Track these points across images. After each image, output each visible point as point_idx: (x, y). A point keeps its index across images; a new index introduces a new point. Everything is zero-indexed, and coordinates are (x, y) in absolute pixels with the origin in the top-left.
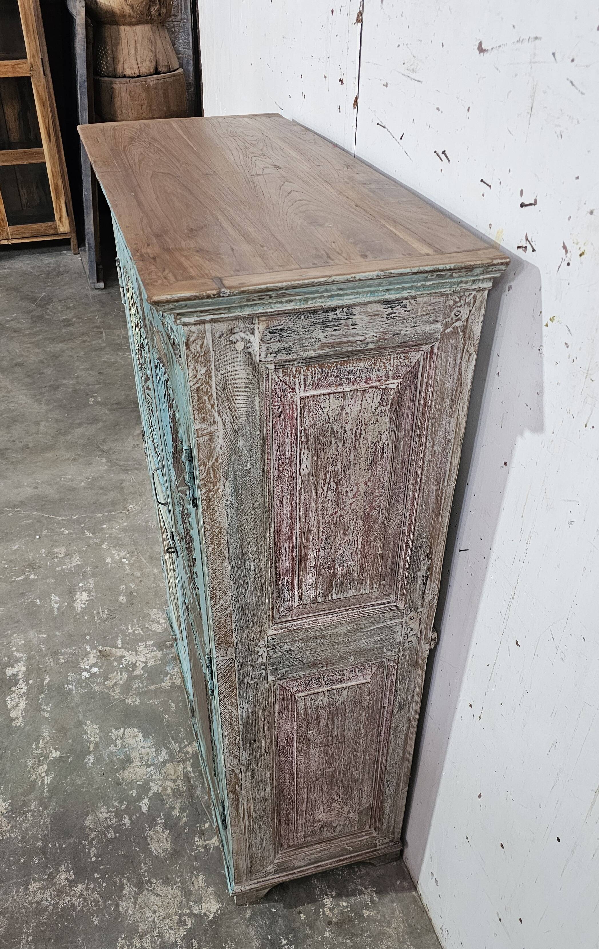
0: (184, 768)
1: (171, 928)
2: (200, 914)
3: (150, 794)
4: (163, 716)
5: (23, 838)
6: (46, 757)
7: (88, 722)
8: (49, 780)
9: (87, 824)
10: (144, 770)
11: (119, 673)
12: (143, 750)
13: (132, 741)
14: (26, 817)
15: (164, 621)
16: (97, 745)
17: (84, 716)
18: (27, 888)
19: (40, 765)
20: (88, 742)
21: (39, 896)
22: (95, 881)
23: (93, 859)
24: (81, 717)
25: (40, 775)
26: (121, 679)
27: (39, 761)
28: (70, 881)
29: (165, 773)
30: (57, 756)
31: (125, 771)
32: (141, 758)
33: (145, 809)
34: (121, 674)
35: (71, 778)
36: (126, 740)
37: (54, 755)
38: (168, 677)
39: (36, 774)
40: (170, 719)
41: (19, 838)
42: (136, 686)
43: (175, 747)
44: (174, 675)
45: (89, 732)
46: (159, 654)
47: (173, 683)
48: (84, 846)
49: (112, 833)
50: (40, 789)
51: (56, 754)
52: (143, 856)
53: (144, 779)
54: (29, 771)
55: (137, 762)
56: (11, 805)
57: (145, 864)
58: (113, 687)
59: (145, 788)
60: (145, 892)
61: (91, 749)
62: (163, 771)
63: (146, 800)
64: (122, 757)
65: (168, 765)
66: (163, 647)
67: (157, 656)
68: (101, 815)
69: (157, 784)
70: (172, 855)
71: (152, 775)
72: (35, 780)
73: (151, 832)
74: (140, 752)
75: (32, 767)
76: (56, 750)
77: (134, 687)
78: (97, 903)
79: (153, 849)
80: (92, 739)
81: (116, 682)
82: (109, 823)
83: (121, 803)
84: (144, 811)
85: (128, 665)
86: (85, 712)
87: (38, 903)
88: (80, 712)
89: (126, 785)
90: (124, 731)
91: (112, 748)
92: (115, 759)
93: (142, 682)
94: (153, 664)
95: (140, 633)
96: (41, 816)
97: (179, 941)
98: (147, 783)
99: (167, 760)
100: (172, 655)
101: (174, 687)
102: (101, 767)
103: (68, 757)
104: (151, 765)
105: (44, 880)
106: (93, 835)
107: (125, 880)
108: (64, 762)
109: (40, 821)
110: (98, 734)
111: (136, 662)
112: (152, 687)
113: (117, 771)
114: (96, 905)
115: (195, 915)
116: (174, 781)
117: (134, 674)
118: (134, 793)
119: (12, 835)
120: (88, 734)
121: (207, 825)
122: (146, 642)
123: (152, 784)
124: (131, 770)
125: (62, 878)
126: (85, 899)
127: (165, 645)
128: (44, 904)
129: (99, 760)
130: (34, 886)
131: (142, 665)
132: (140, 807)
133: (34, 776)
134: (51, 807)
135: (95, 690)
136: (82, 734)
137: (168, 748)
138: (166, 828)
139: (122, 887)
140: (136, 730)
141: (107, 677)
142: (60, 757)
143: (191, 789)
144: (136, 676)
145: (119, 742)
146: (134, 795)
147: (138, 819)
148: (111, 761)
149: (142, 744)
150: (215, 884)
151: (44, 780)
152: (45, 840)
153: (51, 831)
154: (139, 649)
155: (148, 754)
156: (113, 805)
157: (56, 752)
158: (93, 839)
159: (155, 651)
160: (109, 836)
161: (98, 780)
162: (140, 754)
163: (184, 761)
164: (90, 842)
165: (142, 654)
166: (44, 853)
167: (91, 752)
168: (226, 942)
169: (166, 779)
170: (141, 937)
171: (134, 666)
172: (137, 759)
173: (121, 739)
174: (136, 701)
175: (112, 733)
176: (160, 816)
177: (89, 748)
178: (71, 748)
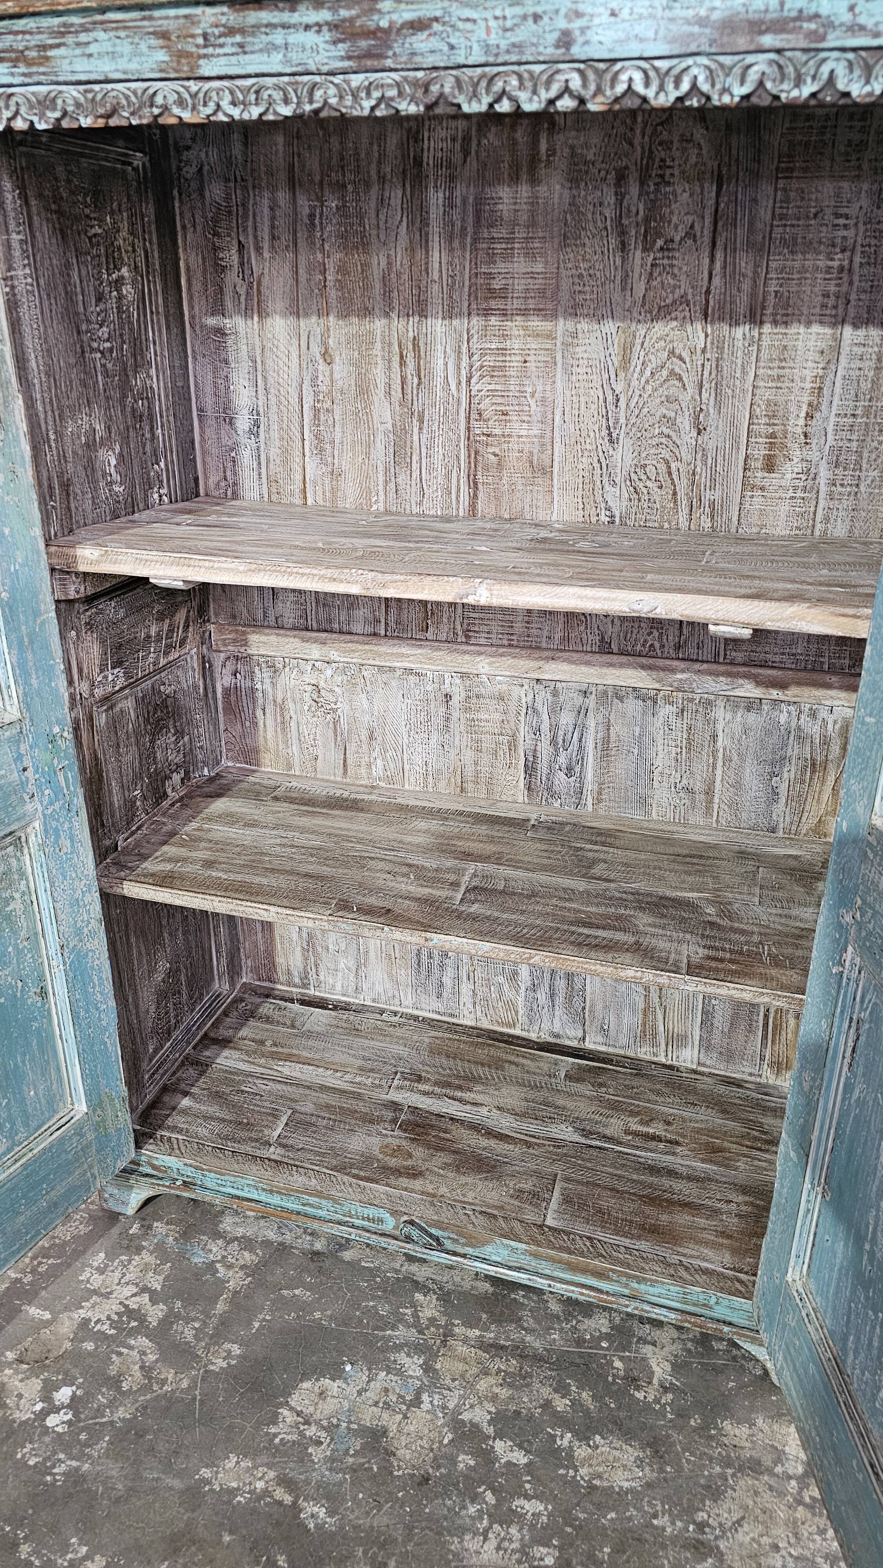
31: (400, 1452)
124: (405, 1440)
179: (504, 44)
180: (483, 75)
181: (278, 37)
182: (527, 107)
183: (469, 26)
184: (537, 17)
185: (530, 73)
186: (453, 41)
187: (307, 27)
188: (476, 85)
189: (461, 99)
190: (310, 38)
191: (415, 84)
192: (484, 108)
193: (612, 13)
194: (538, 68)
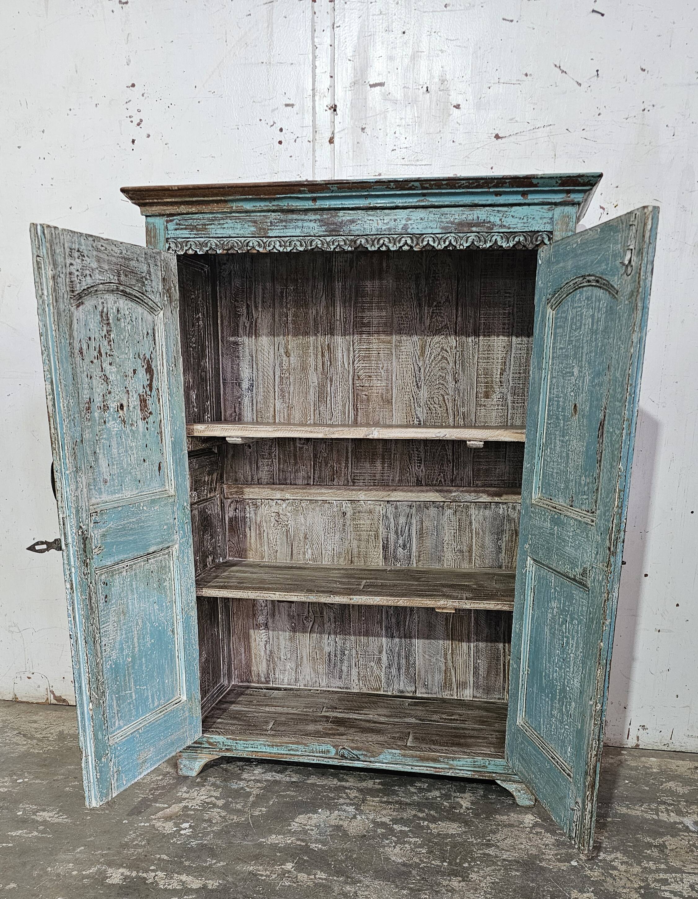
0: (373, 801)
3: (390, 823)
10: (357, 821)
11: (209, 812)
13: (314, 821)
20: (290, 844)
26: (219, 813)
29: (371, 811)
32: (341, 820)
33: (406, 829)
34: (212, 811)
36: (309, 823)
37: (290, 867)
38: (247, 789)
43: (343, 801)
44: (248, 785)
46: (208, 788)
47: (258, 788)
49: (421, 849)
52: (459, 839)
53: (368, 823)
55: (343, 823)
57: (469, 839)
59: (381, 825)
60: (499, 844)
62: (368, 812)
63: (396, 826)
64: (330, 829)
65: (362, 808)
69: (381, 817)
70: (467, 825)
71: (368, 818)
73: (435, 830)
74: (333, 819)
77: (240, 808)
79: (454, 832)
81: (220, 816)
84: (408, 829)
90: (297, 822)
91: (314, 832)
93: (238, 803)
94: (219, 793)
98: (375, 822)
99: (356, 807)
100: (218, 782)
101: (264, 788)
103: (301, 859)
104: (355, 816)
106: (417, 860)
107: (481, 852)
111: (205, 801)
112: (252, 799)
113: (346, 834)
116: (384, 808)
117: (221, 805)
118: (381, 830)
120: (279, 843)
121: (446, 804)
122: (180, 791)
123: (378, 820)
124: (352, 828)
127: (199, 783)
129: (322, 842)
131: (213, 799)
132: (401, 830)
135: (217, 830)
137: (341, 804)
138: (435, 823)
139: (486, 854)
140: (301, 816)
141: (205, 820)
142: (296, 864)
143: (400, 803)
144: (224, 804)
145: (308, 827)
146: (384, 831)
147: (414, 834)
149: (323, 816)
154: (186, 797)
155: (339, 815)
158: (421, 861)
159: (200, 789)
162: (335, 819)
163: (364, 800)
164: (426, 862)
165: (196, 797)
167: (306, 844)
169: (378, 812)
171: (209, 803)
173: (305, 825)
174: (261, 810)
175: (291, 829)
176: (420, 823)
177: (300, 845)
179: (384, 228)
180: (376, 238)
181: (300, 224)
182: (392, 249)
183: (371, 222)
184: (396, 220)
185: (393, 238)
186: (365, 226)
187: (311, 221)
188: (373, 241)
189: (368, 246)
190: (312, 224)
191: (351, 241)
192: (376, 249)
193: (421, 219)
194: (396, 236)
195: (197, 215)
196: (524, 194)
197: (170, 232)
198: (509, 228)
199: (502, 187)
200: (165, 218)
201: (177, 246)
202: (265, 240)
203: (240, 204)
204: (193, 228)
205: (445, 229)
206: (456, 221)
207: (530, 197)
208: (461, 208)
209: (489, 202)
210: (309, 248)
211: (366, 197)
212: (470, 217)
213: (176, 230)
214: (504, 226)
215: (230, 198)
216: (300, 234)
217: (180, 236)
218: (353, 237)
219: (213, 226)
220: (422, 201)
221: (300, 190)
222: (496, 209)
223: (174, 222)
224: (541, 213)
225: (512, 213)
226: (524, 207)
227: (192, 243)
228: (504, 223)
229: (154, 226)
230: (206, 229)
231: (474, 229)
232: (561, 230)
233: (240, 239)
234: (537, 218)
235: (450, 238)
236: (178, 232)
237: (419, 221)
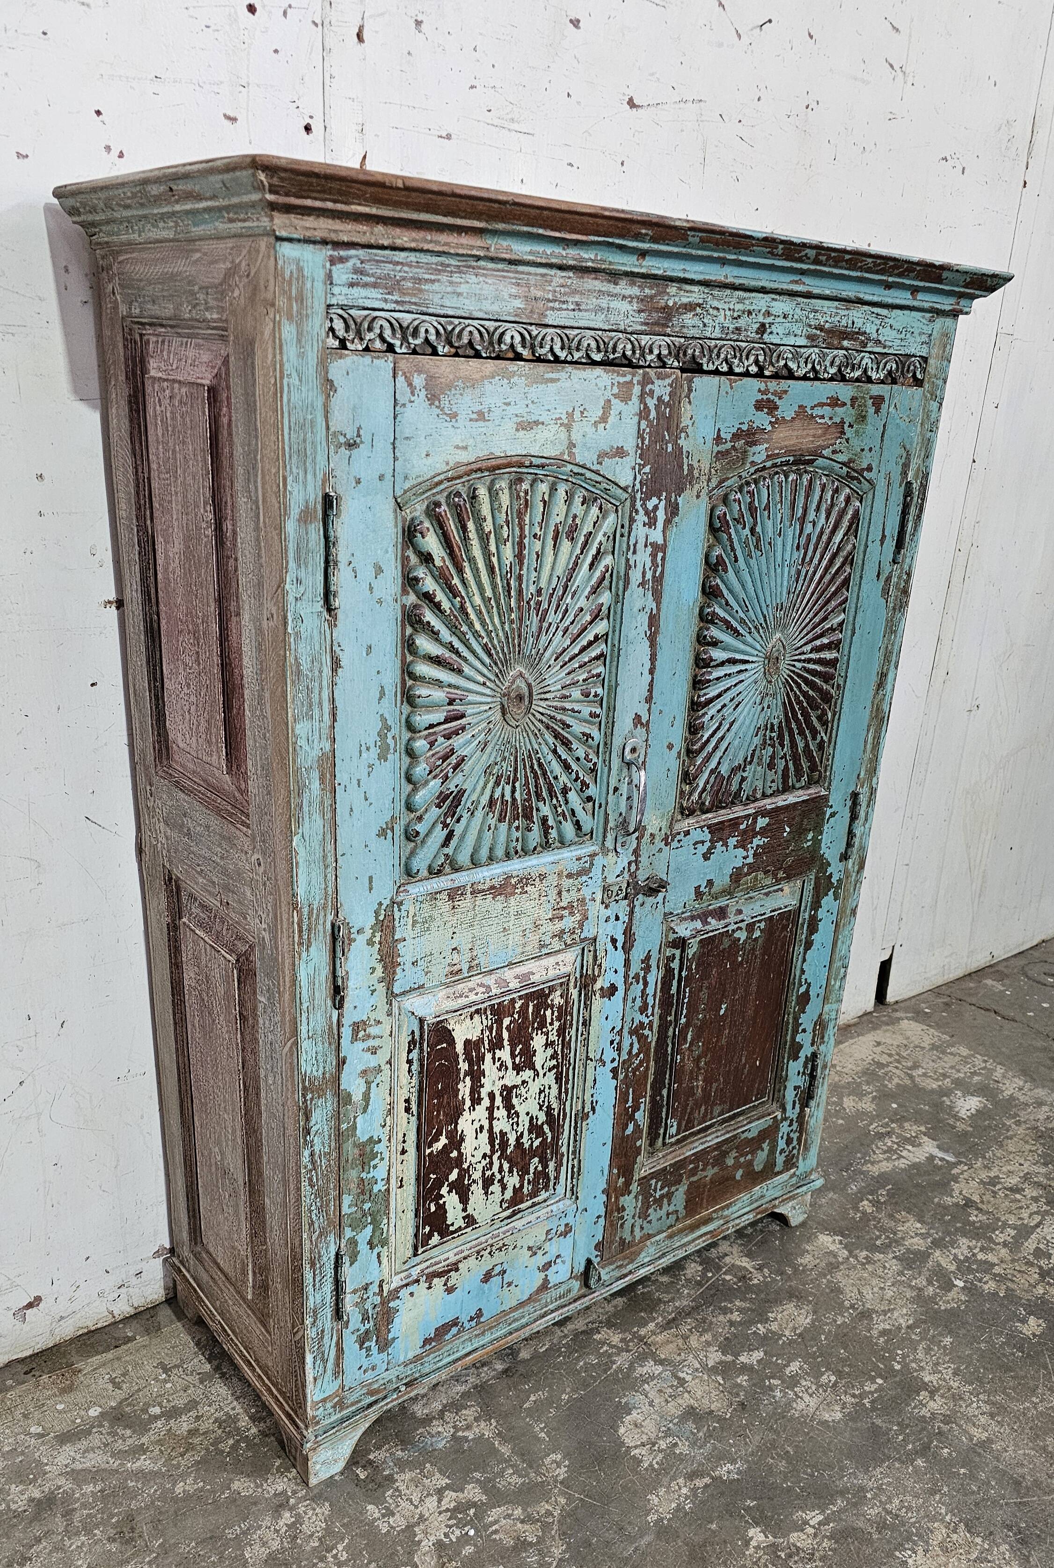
0: (654, 1333)
1: (885, 1267)
2: (845, 1248)
3: (730, 1358)
4: (566, 1404)
5: (933, 1492)
6: (773, 1549)
7: (652, 1518)
8: (813, 1514)
9: (838, 1416)
10: (692, 1384)
11: (494, 1528)
12: (656, 1401)
13: (650, 1427)
14: (899, 1510)
15: (287, 1514)
16: (691, 1476)
17: (642, 1534)
18: (989, 1441)
19: (798, 1549)
20: (695, 1495)
21: (983, 1420)
22: (905, 1366)
23: (879, 1381)
24: (647, 1539)
25: (815, 1535)
26: (509, 1516)
27: (790, 1556)
28: (932, 1394)
29: (679, 1355)
30: (759, 1529)
31: (713, 1407)
32: (673, 1397)
33: (758, 1355)
34: (496, 1522)
35: (785, 1481)
36: (653, 1436)
37: (761, 1537)
38: (466, 1434)
39: (819, 1545)
40: (568, 1390)
41: (937, 1497)
42: (516, 1480)
43: (621, 1361)
44: (454, 1427)
45: (674, 1505)
46: (403, 1479)
47: (476, 1419)
48: (872, 1402)
49: (825, 1377)
50: (841, 1519)
51: (756, 1535)
52: (826, 1328)
53: (709, 1376)
54: (823, 1558)
55: (686, 1400)
56: (900, 1547)
57: (835, 1321)
58: (538, 1520)
59: (725, 1369)
60: (868, 1306)
61: (707, 1480)
62: (678, 1358)
63: (743, 1359)
64: (691, 1425)
65: (663, 1357)
66: (379, 1479)
67: (412, 1480)
68: (812, 1404)
69: (706, 1357)
70: (799, 1298)
71: (697, 1370)
72: (830, 1538)
73: (787, 1333)
74: (663, 1404)
75: (810, 1560)
76: (747, 1543)
77: (520, 1481)
78: (928, 1350)
79: (808, 1320)
80: (684, 1491)
81: (522, 1522)
82: (814, 1387)
83: (771, 1388)
84: (762, 1354)
85: (461, 1524)
86: (631, 1539)
87: (992, 1416)
88: (636, 1549)
89: (738, 1395)
90: (636, 1447)
91: (683, 1448)
92: (701, 1434)
93: (501, 1474)
94: (438, 1475)
95: (347, 1549)
96: (879, 1488)
97: (891, 1256)
98: (714, 1370)
99: (655, 1361)
100: (399, 1453)
101: (486, 1414)
102: (731, 1446)
103: (748, 1509)
104: (679, 1378)
105: (960, 1426)
106: (849, 1399)
107: (875, 1333)
108: (762, 1512)
109: (889, 1484)
110: (669, 1487)
111: (447, 1510)
112: (505, 1450)
113: (720, 1419)
114: (931, 1349)
115: (850, 1252)
116: (685, 1338)
117: (484, 1498)
118: (742, 1380)
119: (943, 1511)
120: (679, 1505)
121: (728, 1277)
122: (375, 1520)
123: (711, 1363)
124: (706, 1401)
125: (936, 1405)
126: (937, 1364)
127: (370, 1479)
128: (986, 1408)
129: (722, 1457)
130: (979, 1434)
131: (450, 1495)
132: (758, 1361)
133: (824, 1545)
134: (855, 1481)
135: (564, 1552)
136: (686, 1514)
137: (631, 1368)
138: (768, 1319)
139: (884, 1333)
140: (622, 1430)
141: (515, 1548)
142: (757, 1524)
143: (682, 1314)
144: (485, 1492)
145: (663, 1444)
146: (746, 1378)
147: (778, 1356)
148: (709, 1435)
149: (646, 1408)
150: (798, 1246)
151: (820, 1523)
152: (909, 1459)
153: (889, 1458)
154: (403, 1524)
155: (660, 1391)
156: (784, 1396)
157: (752, 1538)
158: (854, 1396)
159: (397, 1490)
160: (833, 1378)
161: (758, 1438)
162: (667, 1402)
163: (641, 1339)
164: (862, 1396)
165: (418, 1511)
166: (926, 1447)
167: (712, 1478)
168: (853, 1218)
169: (689, 1349)
170: (920, 1290)
171: (460, 1508)
172: (680, 1401)
173: (654, 1444)
174: (555, 1461)
175: (651, 1465)
176: (755, 1332)
177: (706, 1486)
178: (727, 1516)
179: (732, 327)
180: (717, 346)
181: (605, 302)
182: (736, 370)
183: (715, 312)
184: (750, 313)
185: (740, 348)
186: (706, 321)
187: (623, 297)
188: (712, 352)
189: (703, 360)
190: (625, 306)
191: (680, 347)
192: (714, 367)
193: (785, 317)
194: (744, 345)
195: (403, 254)
196: (915, 290)
197: (336, 290)
198: (885, 347)
199: (907, 277)
200: (329, 251)
201: (347, 329)
202: (535, 331)
203: (505, 243)
204: (392, 285)
205: (813, 340)
206: (827, 326)
207: (920, 296)
208: (836, 303)
209: (876, 299)
210: (611, 356)
211: (723, 262)
212: (844, 323)
213: (352, 285)
214: (880, 342)
215: (500, 226)
216: (602, 326)
217: (361, 302)
218: (682, 340)
219: (436, 287)
220: (796, 282)
221: (640, 233)
222: (876, 310)
223: (350, 264)
224: (921, 325)
225: (891, 321)
226: (906, 312)
227: (386, 325)
228: (880, 338)
229: (300, 269)
230: (420, 290)
231: (845, 343)
232: (937, 357)
233: (487, 324)
234: (916, 332)
235: (813, 356)
236: (356, 292)
237: (781, 320)
